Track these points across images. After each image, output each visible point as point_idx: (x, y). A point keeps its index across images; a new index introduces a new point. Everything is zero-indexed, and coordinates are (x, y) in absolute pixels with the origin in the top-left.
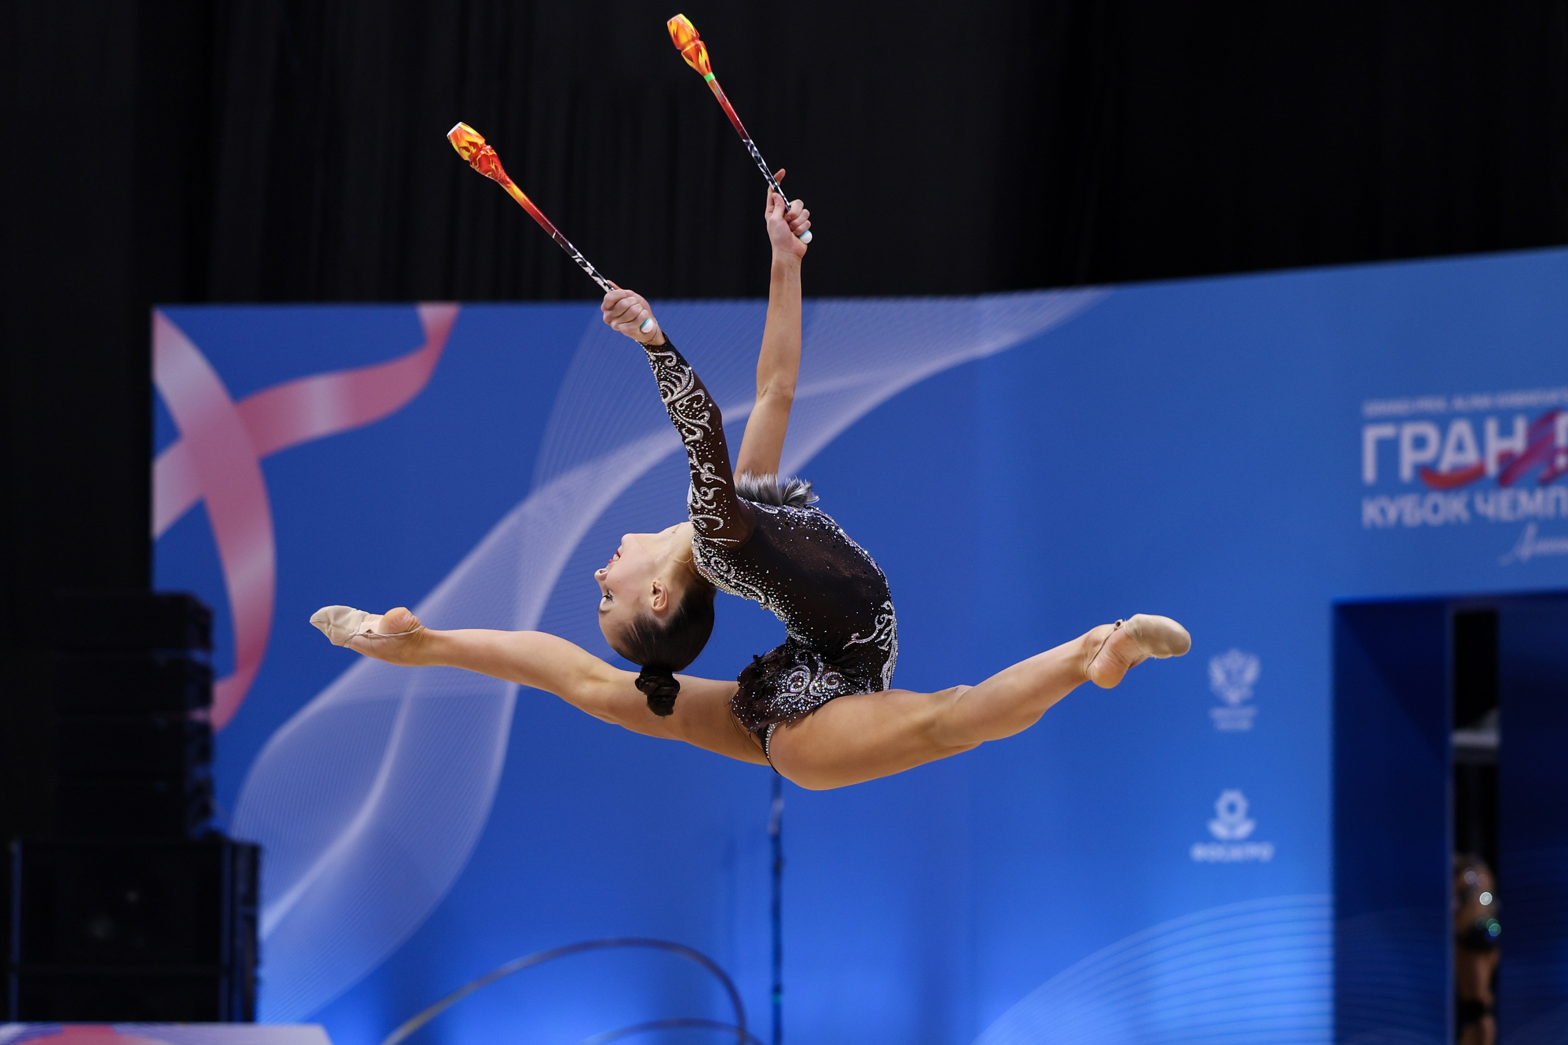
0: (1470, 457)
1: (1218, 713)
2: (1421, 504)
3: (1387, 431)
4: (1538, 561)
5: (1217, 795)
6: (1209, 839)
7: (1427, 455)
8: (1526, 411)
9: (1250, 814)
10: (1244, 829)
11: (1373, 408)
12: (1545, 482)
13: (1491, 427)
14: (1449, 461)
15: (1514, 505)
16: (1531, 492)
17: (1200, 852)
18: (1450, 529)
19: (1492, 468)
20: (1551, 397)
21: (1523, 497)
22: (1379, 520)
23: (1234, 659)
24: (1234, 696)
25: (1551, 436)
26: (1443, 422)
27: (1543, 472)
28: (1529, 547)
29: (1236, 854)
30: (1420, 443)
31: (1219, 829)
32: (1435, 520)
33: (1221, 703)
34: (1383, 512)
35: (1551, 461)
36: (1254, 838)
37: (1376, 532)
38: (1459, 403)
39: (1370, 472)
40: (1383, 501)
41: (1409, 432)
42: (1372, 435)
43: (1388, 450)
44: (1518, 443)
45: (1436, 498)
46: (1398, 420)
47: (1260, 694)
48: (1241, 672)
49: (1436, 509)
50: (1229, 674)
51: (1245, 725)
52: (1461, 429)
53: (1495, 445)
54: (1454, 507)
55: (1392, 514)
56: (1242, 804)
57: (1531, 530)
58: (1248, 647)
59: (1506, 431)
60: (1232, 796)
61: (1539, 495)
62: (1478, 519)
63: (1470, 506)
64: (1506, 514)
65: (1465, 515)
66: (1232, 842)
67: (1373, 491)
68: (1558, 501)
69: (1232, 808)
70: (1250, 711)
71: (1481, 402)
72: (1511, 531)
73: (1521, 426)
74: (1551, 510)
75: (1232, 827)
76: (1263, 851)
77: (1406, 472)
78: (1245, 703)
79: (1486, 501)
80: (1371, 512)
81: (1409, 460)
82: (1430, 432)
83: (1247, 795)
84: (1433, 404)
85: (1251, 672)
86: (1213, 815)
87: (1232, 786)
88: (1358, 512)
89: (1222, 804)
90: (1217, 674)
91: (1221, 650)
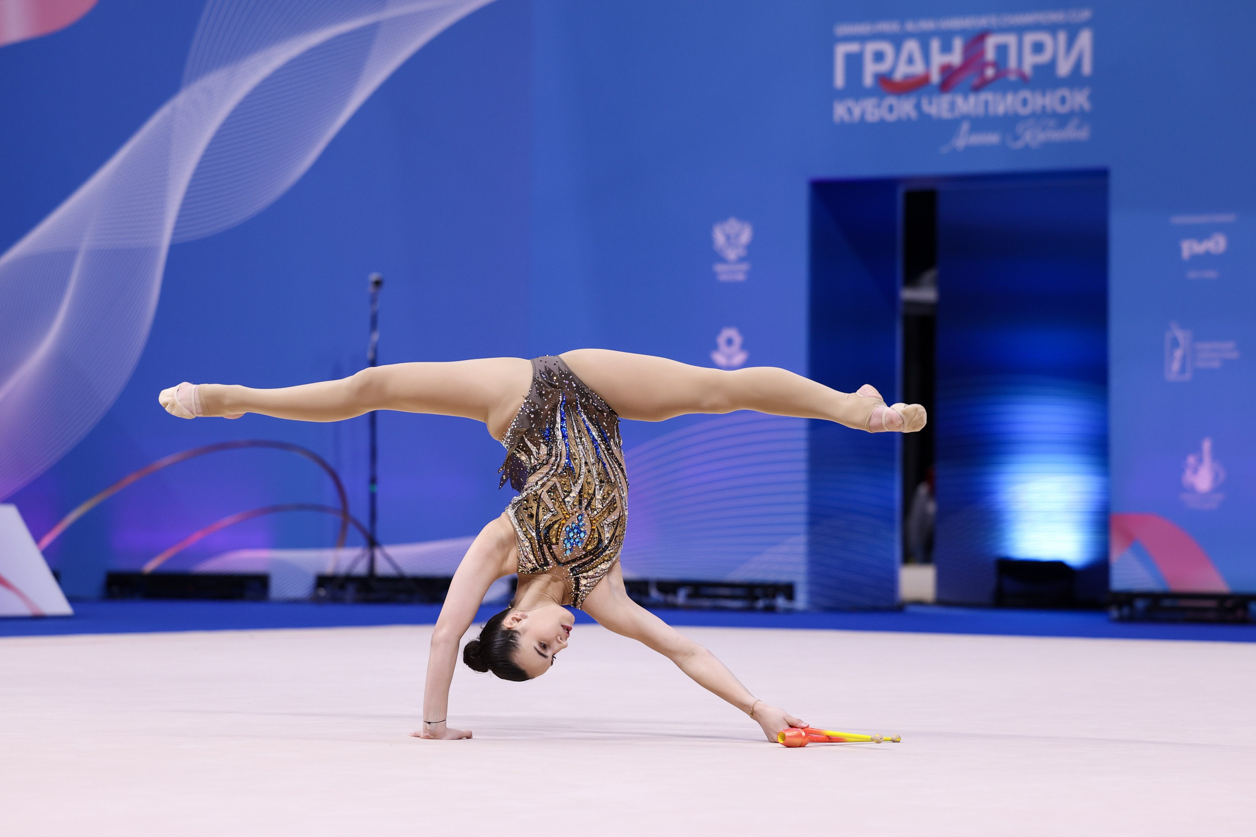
0: (918, 68)
1: (719, 268)
2: (879, 106)
3: (854, 47)
4: (970, 150)
5: (718, 332)
7: (884, 67)
8: (962, 32)
9: (744, 347)
10: (740, 358)
11: (843, 30)
12: (976, 89)
13: (935, 45)
14: (901, 72)
15: (952, 106)
16: (966, 97)
18: (902, 124)
19: (935, 77)
20: (982, 22)
21: (959, 100)
22: (846, 117)
23: (733, 226)
24: (732, 254)
25: (982, 53)
26: (897, 40)
27: (975, 81)
28: (964, 140)
30: (879, 57)
31: (719, 358)
32: (890, 118)
33: (722, 260)
34: (849, 111)
35: (982, 73)
36: (747, 364)
37: (844, 126)
38: (910, 26)
39: (839, 80)
40: (850, 103)
41: (871, 48)
42: (841, 50)
43: (854, 62)
44: (956, 58)
45: (891, 100)
46: (862, 39)
47: (752, 252)
48: (738, 235)
49: (891, 109)
50: (728, 238)
51: (740, 277)
52: (912, 46)
53: (938, 59)
54: (905, 107)
55: (857, 112)
56: (738, 339)
57: (965, 126)
58: (743, 217)
59: (946, 48)
60: (730, 333)
61: (972, 99)
62: (924, 118)
63: (918, 107)
64: (946, 114)
65: (913, 114)
67: (842, 95)
68: (986, 103)
69: (730, 342)
70: (744, 267)
71: (927, 25)
72: (950, 126)
73: (958, 44)
74: (981, 111)
75: (729, 357)
77: (868, 80)
78: (741, 260)
79: (930, 103)
80: (840, 111)
81: (870, 70)
82: (887, 48)
83: (742, 331)
84: (889, 27)
85: (745, 235)
86: (715, 347)
87: (729, 325)
88: (830, 111)
89: (722, 340)
90: (719, 237)
91: (722, 217)
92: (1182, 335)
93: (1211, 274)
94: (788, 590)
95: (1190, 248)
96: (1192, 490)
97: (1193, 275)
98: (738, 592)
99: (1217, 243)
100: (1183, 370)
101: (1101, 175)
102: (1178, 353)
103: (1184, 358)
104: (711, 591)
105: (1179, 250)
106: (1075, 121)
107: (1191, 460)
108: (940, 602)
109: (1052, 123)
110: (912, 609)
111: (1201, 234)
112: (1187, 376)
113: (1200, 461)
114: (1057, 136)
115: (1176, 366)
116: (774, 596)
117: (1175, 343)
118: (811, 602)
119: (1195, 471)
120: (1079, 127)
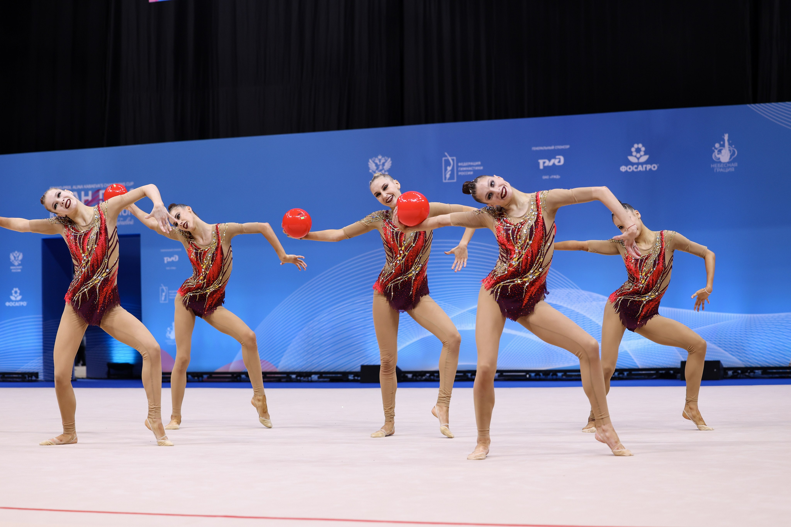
1: (12, 268)
5: (12, 289)
6: (10, 300)
9: (20, 294)
10: (19, 298)
13: (83, 193)
17: (7, 304)
20: (98, 186)
23: (16, 254)
24: (16, 263)
25: (98, 196)
29: (17, 304)
31: (12, 298)
33: (13, 265)
36: (21, 300)
44: (89, 198)
47: (23, 263)
48: (18, 257)
50: (15, 257)
51: (19, 271)
53: (84, 198)
56: (19, 291)
58: (19, 251)
59: (86, 195)
60: (16, 289)
66: (16, 301)
69: (16, 292)
70: (21, 267)
73: (90, 193)
75: (16, 298)
76: (24, 304)
78: (19, 265)
83: (19, 289)
85: (21, 257)
86: (11, 294)
87: (16, 287)
89: (13, 292)
90: (12, 257)
91: (13, 251)
92: (164, 288)
93: (174, 268)
94: (36, 375)
95: (167, 260)
96: (169, 339)
97: (168, 268)
98: (20, 376)
99: (176, 259)
100: (165, 300)
101: (138, 236)
102: (164, 294)
103: (166, 295)
104: (11, 376)
105: (164, 260)
106: (129, 218)
107: (169, 329)
108: (88, 378)
109: (121, 219)
110: (78, 380)
111: (170, 255)
112: (167, 302)
113: (171, 329)
114: (123, 223)
115: (163, 298)
116: (31, 377)
117: (163, 291)
118: (44, 378)
119: (170, 333)
120: (130, 220)
